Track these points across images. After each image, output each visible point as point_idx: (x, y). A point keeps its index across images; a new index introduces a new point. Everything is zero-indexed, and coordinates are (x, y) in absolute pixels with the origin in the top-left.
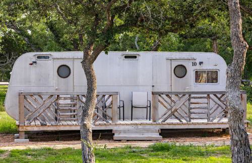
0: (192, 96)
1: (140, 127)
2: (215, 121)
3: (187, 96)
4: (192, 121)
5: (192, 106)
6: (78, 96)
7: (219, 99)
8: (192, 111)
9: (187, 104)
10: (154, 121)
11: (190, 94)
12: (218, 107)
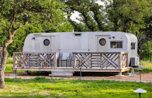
0: (93, 55)
1: (66, 70)
2: (104, 68)
3: (90, 55)
4: (93, 68)
5: (92, 60)
6: (39, 54)
7: (107, 56)
8: (93, 62)
9: (90, 59)
10: (73, 67)
11: (92, 53)
12: (106, 61)
